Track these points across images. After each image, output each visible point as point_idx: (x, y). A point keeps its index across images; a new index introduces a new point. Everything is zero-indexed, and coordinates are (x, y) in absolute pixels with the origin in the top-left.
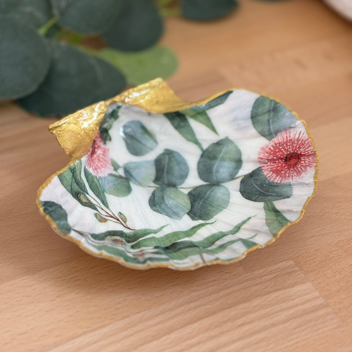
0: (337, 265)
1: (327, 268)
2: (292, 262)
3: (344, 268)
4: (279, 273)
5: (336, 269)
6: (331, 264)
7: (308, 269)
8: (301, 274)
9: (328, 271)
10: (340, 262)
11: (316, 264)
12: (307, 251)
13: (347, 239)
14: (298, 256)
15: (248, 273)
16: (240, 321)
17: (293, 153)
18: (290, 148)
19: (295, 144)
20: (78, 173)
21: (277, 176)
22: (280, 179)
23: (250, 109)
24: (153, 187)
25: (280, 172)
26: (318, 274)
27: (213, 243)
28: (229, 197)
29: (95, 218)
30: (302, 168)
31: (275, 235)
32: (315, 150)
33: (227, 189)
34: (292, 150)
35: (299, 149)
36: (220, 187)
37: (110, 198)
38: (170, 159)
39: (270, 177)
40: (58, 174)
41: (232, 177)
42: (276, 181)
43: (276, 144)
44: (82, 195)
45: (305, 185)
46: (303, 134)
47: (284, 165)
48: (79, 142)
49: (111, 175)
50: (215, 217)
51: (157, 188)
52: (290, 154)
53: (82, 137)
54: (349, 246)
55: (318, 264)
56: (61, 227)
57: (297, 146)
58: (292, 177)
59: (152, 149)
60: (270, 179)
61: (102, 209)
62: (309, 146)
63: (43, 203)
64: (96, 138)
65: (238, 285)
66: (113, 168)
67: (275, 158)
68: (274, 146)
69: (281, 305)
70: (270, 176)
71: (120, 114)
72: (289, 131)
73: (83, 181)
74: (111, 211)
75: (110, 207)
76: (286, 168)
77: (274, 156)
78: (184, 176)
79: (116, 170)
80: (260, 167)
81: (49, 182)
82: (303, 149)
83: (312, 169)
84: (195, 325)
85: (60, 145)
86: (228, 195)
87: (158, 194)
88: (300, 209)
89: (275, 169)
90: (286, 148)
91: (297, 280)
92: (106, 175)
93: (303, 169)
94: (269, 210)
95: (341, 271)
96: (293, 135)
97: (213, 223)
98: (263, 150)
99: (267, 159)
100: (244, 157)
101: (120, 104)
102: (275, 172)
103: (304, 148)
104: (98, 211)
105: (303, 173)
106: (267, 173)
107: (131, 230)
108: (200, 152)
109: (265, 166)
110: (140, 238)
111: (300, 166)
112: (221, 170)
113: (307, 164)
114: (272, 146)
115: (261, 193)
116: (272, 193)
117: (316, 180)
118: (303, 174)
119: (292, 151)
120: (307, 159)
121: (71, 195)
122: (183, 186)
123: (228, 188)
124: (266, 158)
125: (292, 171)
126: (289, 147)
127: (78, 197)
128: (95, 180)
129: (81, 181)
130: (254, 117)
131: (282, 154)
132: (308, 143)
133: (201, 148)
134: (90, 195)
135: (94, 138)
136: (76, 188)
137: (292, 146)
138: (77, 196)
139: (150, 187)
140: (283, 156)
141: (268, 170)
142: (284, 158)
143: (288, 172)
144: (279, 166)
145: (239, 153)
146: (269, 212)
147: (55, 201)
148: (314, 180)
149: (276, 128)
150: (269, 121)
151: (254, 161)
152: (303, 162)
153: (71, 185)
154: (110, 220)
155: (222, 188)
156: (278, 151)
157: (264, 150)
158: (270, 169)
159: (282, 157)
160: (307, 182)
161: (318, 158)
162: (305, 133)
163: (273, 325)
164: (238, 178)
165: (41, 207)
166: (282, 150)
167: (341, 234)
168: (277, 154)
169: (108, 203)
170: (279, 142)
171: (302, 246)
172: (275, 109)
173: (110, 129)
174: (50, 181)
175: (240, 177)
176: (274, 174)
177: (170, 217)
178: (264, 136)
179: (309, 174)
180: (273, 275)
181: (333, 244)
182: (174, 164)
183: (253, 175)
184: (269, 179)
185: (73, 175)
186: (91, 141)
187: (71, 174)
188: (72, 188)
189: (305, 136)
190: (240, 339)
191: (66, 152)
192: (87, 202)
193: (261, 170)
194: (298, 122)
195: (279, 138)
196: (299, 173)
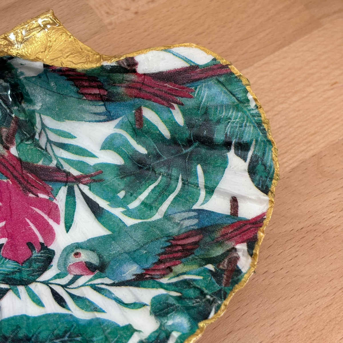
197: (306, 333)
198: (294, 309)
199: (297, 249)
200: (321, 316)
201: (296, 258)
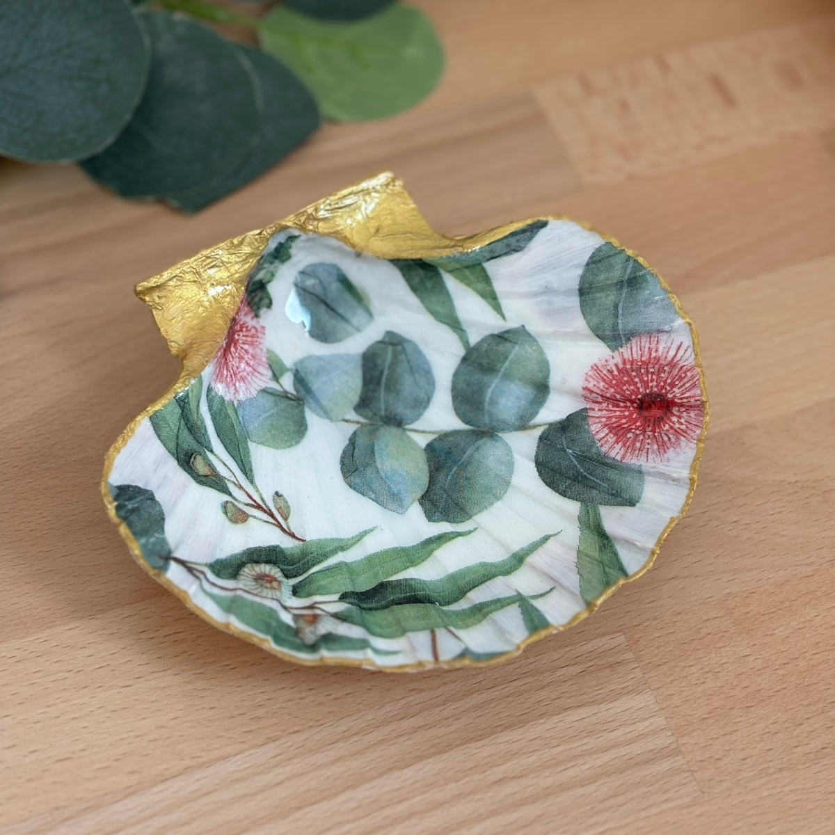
0: (714, 655)
1: (691, 661)
2: (621, 639)
3: (727, 663)
4: (591, 663)
5: (710, 664)
6: (701, 651)
7: (652, 658)
8: (636, 670)
9: (693, 668)
10: (720, 648)
11: (669, 649)
12: (657, 614)
13: (744, 592)
14: (636, 624)
15: (528, 658)
16: (498, 772)
17: (659, 395)
18: (652, 381)
19: (664, 373)
20: (193, 405)
21: (617, 442)
22: (622, 452)
23: (580, 271)
24: (353, 422)
25: (624, 435)
26: (672, 675)
27: (462, 593)
28: (512, 473)
29: (223, 516)
30: (671, 436)
31: (589, 605)
32: (704, 399)
33: (509, 451)
34: (657, 386)
35: (672, 389)
36: (493, 442)
37: (260, 455)
38: (395, 355)
39: (602, 442)
40: (151, 413)
41: (523, 424)
42: (612, 454)
43: (624, 362)
44: (199, 458)
45: (670, 482)
46: (686, 350)
47: (635, 416)
48: (199, 326)
49: (264, 391)
50: (475, 518)
51: (363, 425)
52: (651, 394)
53: (207, 311)
54: (746, 610)
55: (675, 647)
56: (148, 552)
57: (668, 378)
58: (647, 453)
59: (358, 330)
60: (601, 447)
61: (241, 487)
62: (693, 386)
63: (116, 492)
64: (237, 313)
65: (504, 686)
66: (270, 374)
67: (618, 397)
68: (621, 366)
69: (585, 741)
70: (603, 438)
71: (293, 251)
72: (656, 339)
73: (203, 422)
74: (257, 491)
75: (257, 480)
76: (638, 424)
77: (616, 392)
78: (422, 404)
79: (276, 377)
80: (585, 410)
81: (130, 434)
82: (679, 388)
83: (691, 445)
84: (408, 773)
85: (159, 329)
86: (510, 465)
87: (361, 441)
88: (651, 544)
89: (614, 423)
90: (646, 379)
91: (627, 684)
92: (255, 393)
93: (673, 440)
94: (588, 527)
95: (719, 670)
96: (664, 348)
97: (470, 532)
98: (596, 370)
99: (602, 396)
100: (553, 381)
101: (296, 233)
102: (614, 431)
103: (681, 386)
104: (230, 494)
105: (672, 449)
106: (596, 429)
107: (297, 541)
108: (461, 352)
109: (596, 409)
110: (314, 565)
111: (667, 427)
112: (503, 401)
113: (683, 427)
114: (616, 365)
115: (579, 473)
116: (602, 480)
117: (696, 477)
118: (671, 453)
119: (655, 389)
120: (684, 414)
121: (176, 462)
122: (417, 425)
123: (513, 449)
124: (601, 394)
125: (649, 438)
126: (652, 376)
127: (191, 464)
128: (230, 411)
129: (199, 423)
130: (585, 291)
131: (633, 390)
132: (693, 377)
133: (465, 342)
134: (215, 455)
135: (232, 314)
136: (188, 441)
137: (659, 377)
138: (188, 463)
139: (346, 421)
140: (636, 396)
141: (599, 422)
142: (638, 401)
143: (641, 437)
144: (625, 417)
145: (545, 366)
146: (588, 532)
147: (141, 485)
148: (690, 474)
149: (630, 326)
150: (616, 307)
151: (572, 393)
152: (674, 419)
153: (177, 436)
154: (255, 517)
155: (498, 444)
156: (627, 382)
157: (599, 372)
158: (604, 420)
159: (633, 397)
160: (674, 475)
161: (708, 418)
162: (690, 350)
163: (563, 788)
164: (535, 426)
165: (110, 503)
166: (637, 380)
167: (734, 577)
168: (625, 388)
169: (253, 468)
170: (632, 358)
171: (649, 601)
172: (634, 282)
173: (269, 282)
174: (132, 431)
175: (540, 425)
176: (612, 436)
177: (383, 506)
178: (602, 338)
179: (682, 457)
180: (579, 668)
181: (714, 601)
182: (402, 369)
183: (568, 427)
184: (599, 444)
185: (183, 411)
186: (226, 324)
187: (178, 411)
188: (177, 444)
189: (687, 359)
190: (493, 813)
191: (172, 349)
192: (209, 473)
193: (585, 418)
194: (679, 322)
195: (633, 351)
196: (663, 447)
197: (771, 599)
198: (762, 570)
199: (784, 505)
200: (797, 585)
201: (779, 515)
